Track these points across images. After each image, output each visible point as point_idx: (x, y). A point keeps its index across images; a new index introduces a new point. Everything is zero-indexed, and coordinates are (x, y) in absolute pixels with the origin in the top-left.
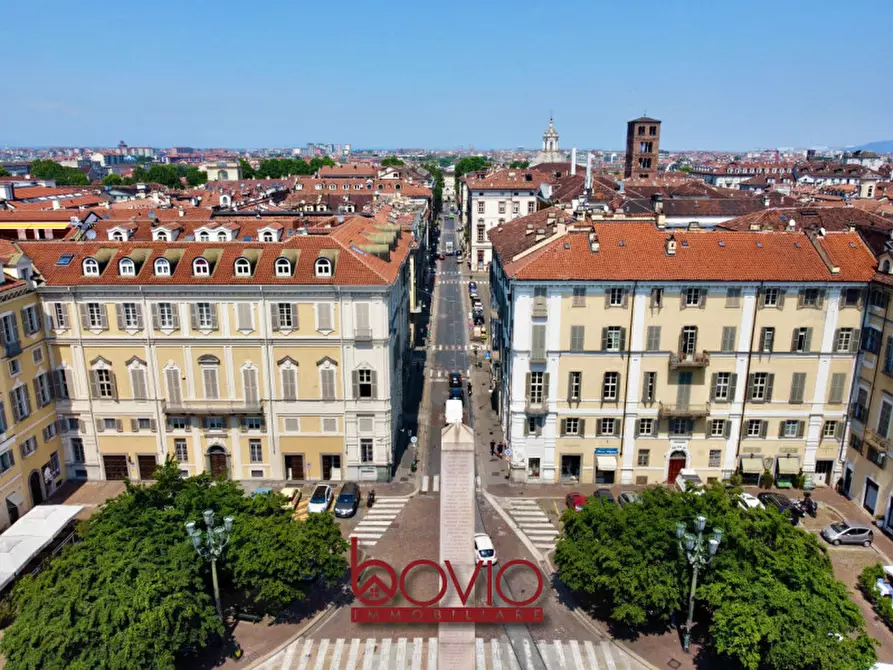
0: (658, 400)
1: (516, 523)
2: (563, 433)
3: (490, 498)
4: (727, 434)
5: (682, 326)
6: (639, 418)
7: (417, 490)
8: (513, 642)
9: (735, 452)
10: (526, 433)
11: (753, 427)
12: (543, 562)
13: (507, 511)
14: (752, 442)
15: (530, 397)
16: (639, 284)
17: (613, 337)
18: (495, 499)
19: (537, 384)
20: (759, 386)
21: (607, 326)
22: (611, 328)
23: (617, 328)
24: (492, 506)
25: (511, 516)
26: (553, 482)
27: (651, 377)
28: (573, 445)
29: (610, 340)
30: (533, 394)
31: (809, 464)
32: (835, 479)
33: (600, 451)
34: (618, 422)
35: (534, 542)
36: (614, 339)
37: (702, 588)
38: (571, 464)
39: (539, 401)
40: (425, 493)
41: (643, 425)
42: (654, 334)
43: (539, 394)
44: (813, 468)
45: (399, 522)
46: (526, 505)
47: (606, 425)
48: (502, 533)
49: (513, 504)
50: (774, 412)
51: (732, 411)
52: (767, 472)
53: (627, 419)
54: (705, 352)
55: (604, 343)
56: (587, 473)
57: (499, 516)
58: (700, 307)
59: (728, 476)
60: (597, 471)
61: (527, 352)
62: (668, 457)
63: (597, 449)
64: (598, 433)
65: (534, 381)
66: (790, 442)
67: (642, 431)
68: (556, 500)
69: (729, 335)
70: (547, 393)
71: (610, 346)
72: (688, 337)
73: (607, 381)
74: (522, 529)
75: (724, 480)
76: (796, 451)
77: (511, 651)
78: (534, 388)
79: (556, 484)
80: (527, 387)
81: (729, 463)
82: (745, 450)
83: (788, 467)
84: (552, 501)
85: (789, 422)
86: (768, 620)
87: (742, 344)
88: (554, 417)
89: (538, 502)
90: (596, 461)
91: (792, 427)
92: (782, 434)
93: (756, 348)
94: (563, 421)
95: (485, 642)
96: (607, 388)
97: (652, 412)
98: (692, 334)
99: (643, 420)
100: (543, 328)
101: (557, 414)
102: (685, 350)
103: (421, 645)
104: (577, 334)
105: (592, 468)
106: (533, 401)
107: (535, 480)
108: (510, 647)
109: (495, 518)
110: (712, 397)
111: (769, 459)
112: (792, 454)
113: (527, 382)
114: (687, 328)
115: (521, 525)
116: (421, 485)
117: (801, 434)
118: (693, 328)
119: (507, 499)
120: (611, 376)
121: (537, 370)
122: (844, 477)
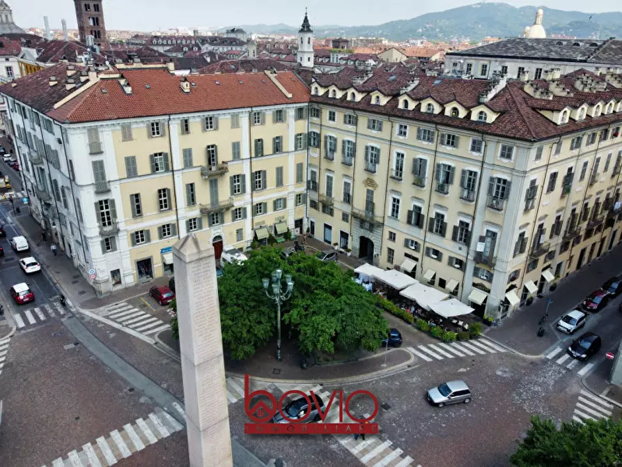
0: (198, 203)
1: (120, 323)
2: (134, 244)
3: (87, 313)
4: (245, 216)
5: (205, 146)
6: (188, 219)
7: (14, 329)
8: (166, 409)
9: (251, 228)
10: (104, 252)
11: (259, 208)
12: (156, 343)
13: (107, 317)
14: (259, 218)
15: (101, 222)
16: (172, 117)
17: (158, 162)
18: (92, 312)
19: (105, 211)
20: (258, 180)
21: (152, 153)
22: (156, 155)
23: (160, 154)
24: (92, 318)
25: (114, 320)
26: (134, 284)
27: (191, 187)
28: (143, 251)
29: (157, 165)
30: (104, 220)
31: (291, 225)
32: (305, 230)
33: (164, 251)
34: (174, 225)
35: (141, 332)
36: (160, 162)
37: (286, 316)
38: (144, 266)
39: (109, 224)
40: (23, 328)
41: (192, 224)
42: (187, 154)
43: (109, 219)
44: (293, 226)
45: (11, 360)
46: (120, 308)
47: (165, 230)
48: (112, 335)
49: (110, 311)
50: (268, 195)
51: (244, 201)
52: (271, 236)
53: (180, 222)
54: (223, 162)
55: (152, 167)
56: (158, 270)
57: (102, 323)
58: (215, 130)
59: (249, 244)
60: (165, 265)
61: (93, 184)
62: (211, 242)
63: (162, 250)
64: (161, 237)
65: (102, 208)
66: (280, 213)
67: (191, 228)
68: (143, 296)
69: (236, 147)
70: (115, 216)
71: (157, 169)
72: (211, 153)
73: (160, 197)
74: (127, 326)
75: (247, 248)
76: (283, 217)
77: (168, 416)
78: (103, 214)
79: (136, 285)
80: (97, 214)
81: (248, 236)
82: (256, 224)
83: (281, 229)
84: (139, 297)
85: (277, 200)
86: (333, 319)
87: (245, 152)
88: (125, 233)
89: (129, 302)
90: (163, 258)
91: (279, 203)
92: (275, 209)
93: (253, 155)
94: (132, 235)
95: (144, 419)
96: (161, 202)
97: (195, 213)
98: (213, 151)
99: (190, 220)
100: (101, 163)
101: (126, 230)
102: (210, 163)
103: (92, 449)
104: (131, 164)
105: (161, 264)
106: (104, 225)
107: (119, 287)
108: (165, 414)
109: (100, 326)
110: (232, 194)
111: (271, 227)
112: (283, 220)
113: (97, 210)
114: (208, 147)
115: (124, 323)
116: (16, 323)
117: (285, 207)
118: (213, 146)
119: (101, 308)
120: (163, 192)
121: (103, 198)
122: (310, 226)
